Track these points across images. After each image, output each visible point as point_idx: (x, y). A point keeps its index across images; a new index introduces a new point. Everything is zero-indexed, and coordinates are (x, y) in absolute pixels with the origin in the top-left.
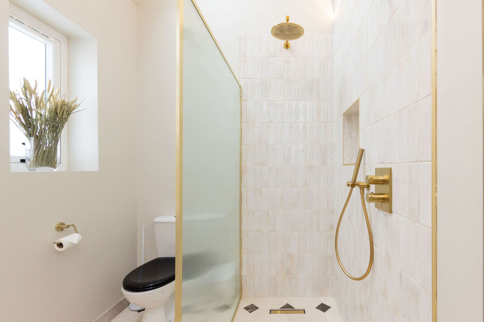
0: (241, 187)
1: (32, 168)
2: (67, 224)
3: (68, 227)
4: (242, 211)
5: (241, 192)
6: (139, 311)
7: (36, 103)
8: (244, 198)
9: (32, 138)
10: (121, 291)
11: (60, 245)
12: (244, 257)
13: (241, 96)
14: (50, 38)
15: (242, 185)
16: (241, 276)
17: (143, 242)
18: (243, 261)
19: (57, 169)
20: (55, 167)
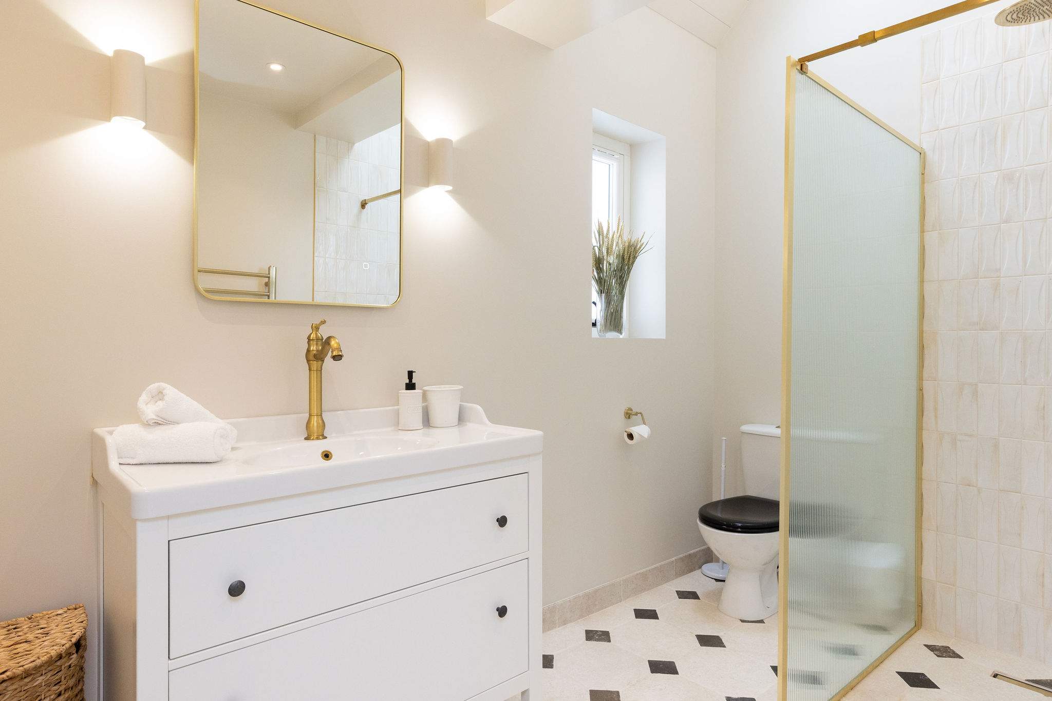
0: (920, 379)
1: (602, 334)
2: (635, 410)
3: (636, 414)
4: (925, 434)
5: (921, 390)
6: (717, 580)
7: (608, 249)
8: (929, 404)
9: (603, 295)
10: (697, 523)
11: (631, 436)
12: (929, 538)
13: (923, 174)
14: (616, 156)
15: (925, 375)
16: (919, 580)
17: (723, 466)
18: (925, 545)
19: (623, 334)
20: (621, 333)
